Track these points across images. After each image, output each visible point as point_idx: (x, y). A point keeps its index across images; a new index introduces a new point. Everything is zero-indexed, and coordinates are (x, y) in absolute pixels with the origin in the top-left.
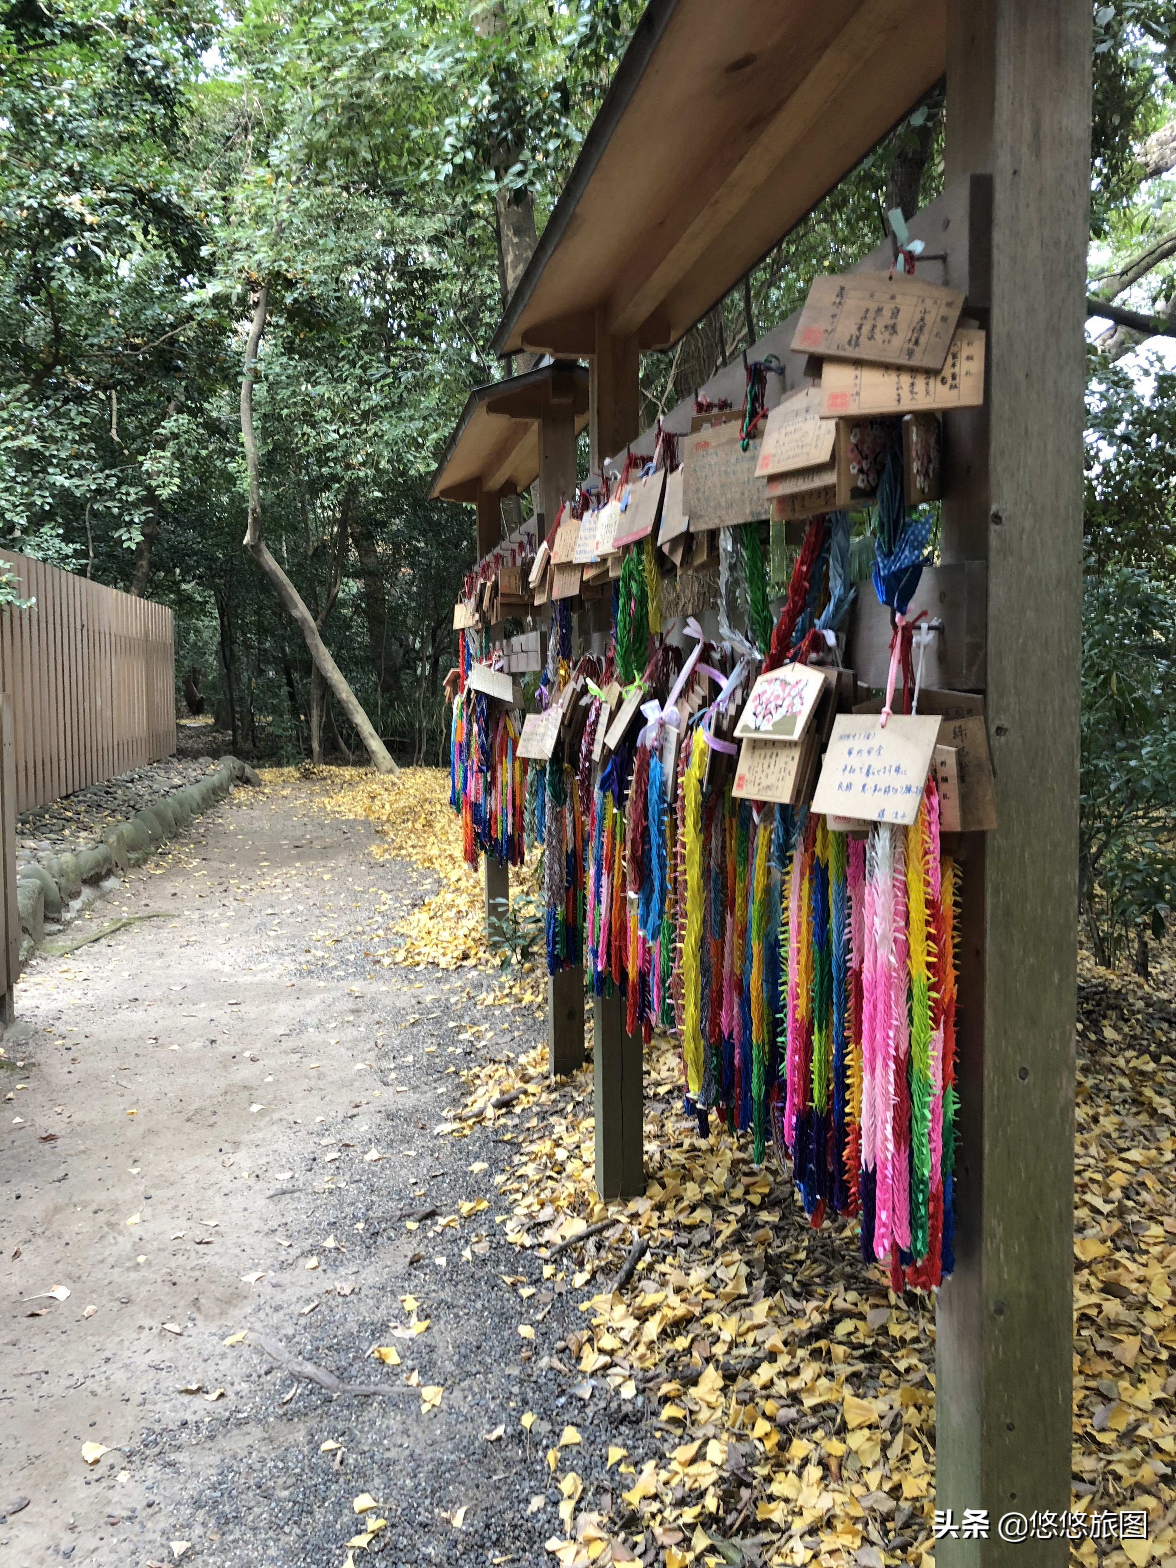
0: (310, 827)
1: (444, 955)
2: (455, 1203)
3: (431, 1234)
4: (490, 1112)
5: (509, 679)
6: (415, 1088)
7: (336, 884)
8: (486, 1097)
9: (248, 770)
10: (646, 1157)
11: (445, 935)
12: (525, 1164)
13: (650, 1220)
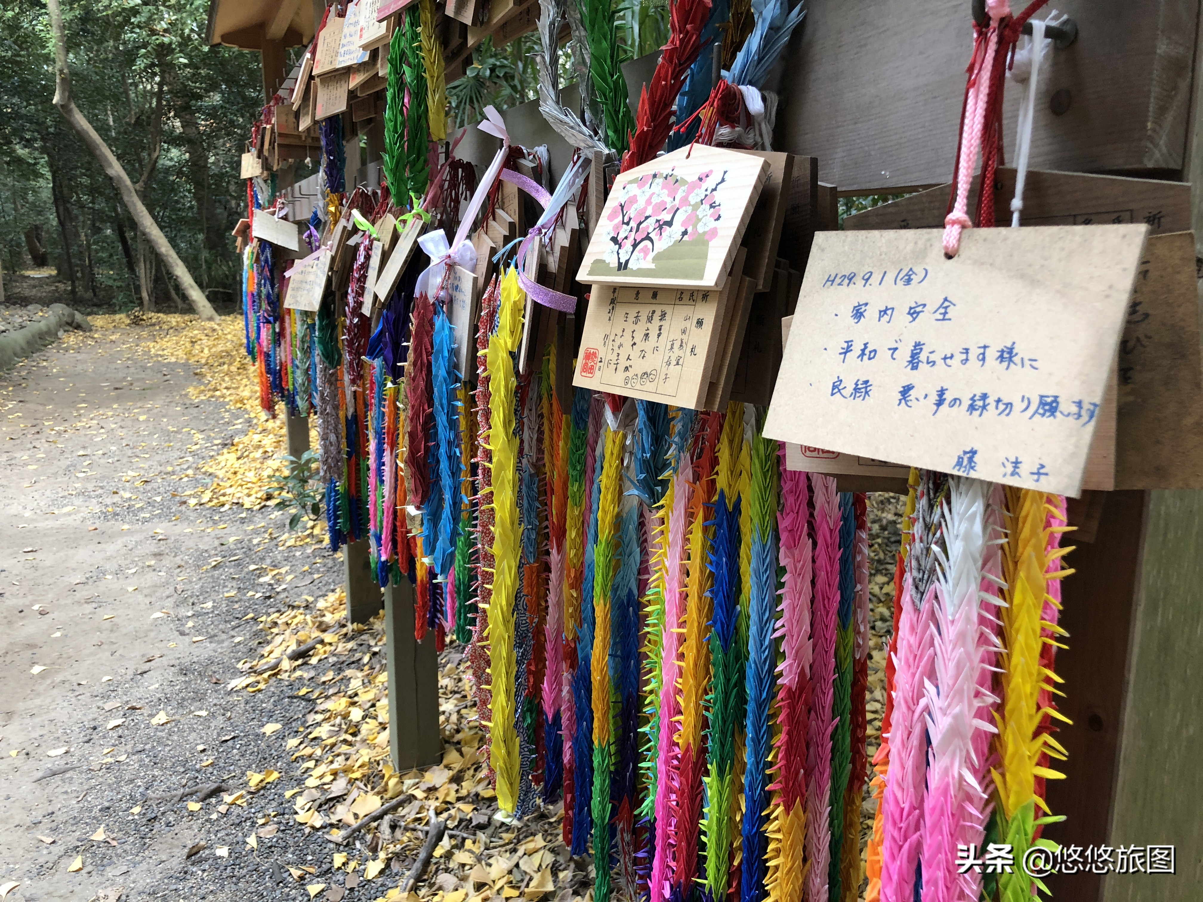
0: (132, 370)
1: (249, 495)
2: (243, 774)
3: (214, 816)
4: (286, 664)
5: (295, 228)
6: (211, 637)
7: (151, 425)
8: (283, 647)
9: (78, 317)
10: (442, 718)
11: (251, 476)
12: (319, 724)
13: (447, 795)
